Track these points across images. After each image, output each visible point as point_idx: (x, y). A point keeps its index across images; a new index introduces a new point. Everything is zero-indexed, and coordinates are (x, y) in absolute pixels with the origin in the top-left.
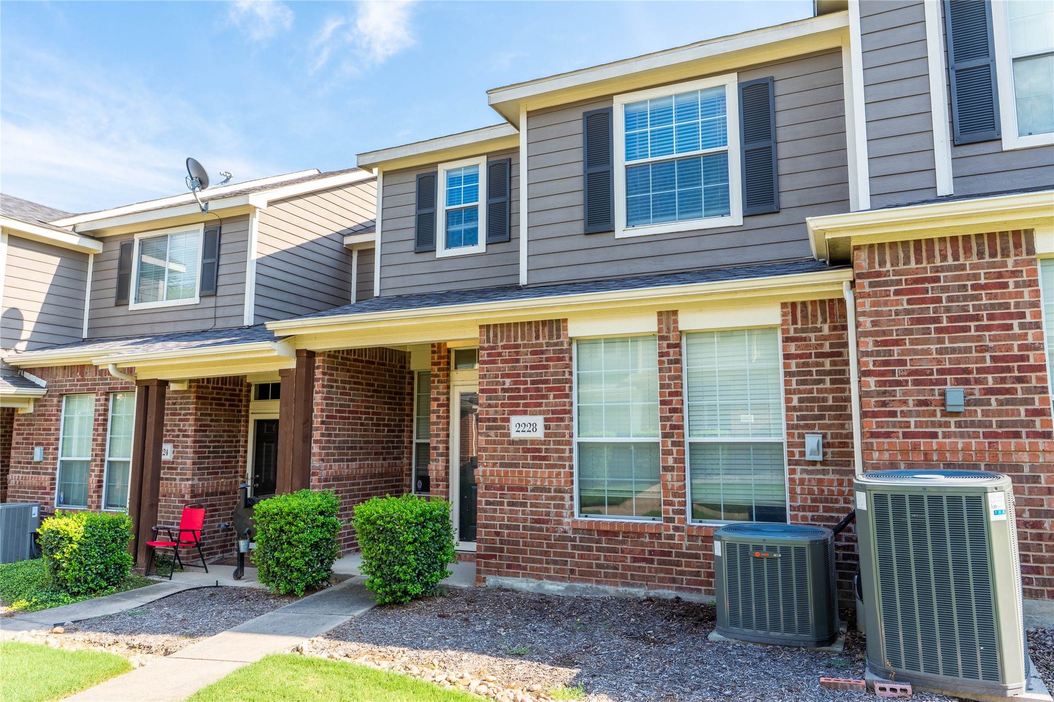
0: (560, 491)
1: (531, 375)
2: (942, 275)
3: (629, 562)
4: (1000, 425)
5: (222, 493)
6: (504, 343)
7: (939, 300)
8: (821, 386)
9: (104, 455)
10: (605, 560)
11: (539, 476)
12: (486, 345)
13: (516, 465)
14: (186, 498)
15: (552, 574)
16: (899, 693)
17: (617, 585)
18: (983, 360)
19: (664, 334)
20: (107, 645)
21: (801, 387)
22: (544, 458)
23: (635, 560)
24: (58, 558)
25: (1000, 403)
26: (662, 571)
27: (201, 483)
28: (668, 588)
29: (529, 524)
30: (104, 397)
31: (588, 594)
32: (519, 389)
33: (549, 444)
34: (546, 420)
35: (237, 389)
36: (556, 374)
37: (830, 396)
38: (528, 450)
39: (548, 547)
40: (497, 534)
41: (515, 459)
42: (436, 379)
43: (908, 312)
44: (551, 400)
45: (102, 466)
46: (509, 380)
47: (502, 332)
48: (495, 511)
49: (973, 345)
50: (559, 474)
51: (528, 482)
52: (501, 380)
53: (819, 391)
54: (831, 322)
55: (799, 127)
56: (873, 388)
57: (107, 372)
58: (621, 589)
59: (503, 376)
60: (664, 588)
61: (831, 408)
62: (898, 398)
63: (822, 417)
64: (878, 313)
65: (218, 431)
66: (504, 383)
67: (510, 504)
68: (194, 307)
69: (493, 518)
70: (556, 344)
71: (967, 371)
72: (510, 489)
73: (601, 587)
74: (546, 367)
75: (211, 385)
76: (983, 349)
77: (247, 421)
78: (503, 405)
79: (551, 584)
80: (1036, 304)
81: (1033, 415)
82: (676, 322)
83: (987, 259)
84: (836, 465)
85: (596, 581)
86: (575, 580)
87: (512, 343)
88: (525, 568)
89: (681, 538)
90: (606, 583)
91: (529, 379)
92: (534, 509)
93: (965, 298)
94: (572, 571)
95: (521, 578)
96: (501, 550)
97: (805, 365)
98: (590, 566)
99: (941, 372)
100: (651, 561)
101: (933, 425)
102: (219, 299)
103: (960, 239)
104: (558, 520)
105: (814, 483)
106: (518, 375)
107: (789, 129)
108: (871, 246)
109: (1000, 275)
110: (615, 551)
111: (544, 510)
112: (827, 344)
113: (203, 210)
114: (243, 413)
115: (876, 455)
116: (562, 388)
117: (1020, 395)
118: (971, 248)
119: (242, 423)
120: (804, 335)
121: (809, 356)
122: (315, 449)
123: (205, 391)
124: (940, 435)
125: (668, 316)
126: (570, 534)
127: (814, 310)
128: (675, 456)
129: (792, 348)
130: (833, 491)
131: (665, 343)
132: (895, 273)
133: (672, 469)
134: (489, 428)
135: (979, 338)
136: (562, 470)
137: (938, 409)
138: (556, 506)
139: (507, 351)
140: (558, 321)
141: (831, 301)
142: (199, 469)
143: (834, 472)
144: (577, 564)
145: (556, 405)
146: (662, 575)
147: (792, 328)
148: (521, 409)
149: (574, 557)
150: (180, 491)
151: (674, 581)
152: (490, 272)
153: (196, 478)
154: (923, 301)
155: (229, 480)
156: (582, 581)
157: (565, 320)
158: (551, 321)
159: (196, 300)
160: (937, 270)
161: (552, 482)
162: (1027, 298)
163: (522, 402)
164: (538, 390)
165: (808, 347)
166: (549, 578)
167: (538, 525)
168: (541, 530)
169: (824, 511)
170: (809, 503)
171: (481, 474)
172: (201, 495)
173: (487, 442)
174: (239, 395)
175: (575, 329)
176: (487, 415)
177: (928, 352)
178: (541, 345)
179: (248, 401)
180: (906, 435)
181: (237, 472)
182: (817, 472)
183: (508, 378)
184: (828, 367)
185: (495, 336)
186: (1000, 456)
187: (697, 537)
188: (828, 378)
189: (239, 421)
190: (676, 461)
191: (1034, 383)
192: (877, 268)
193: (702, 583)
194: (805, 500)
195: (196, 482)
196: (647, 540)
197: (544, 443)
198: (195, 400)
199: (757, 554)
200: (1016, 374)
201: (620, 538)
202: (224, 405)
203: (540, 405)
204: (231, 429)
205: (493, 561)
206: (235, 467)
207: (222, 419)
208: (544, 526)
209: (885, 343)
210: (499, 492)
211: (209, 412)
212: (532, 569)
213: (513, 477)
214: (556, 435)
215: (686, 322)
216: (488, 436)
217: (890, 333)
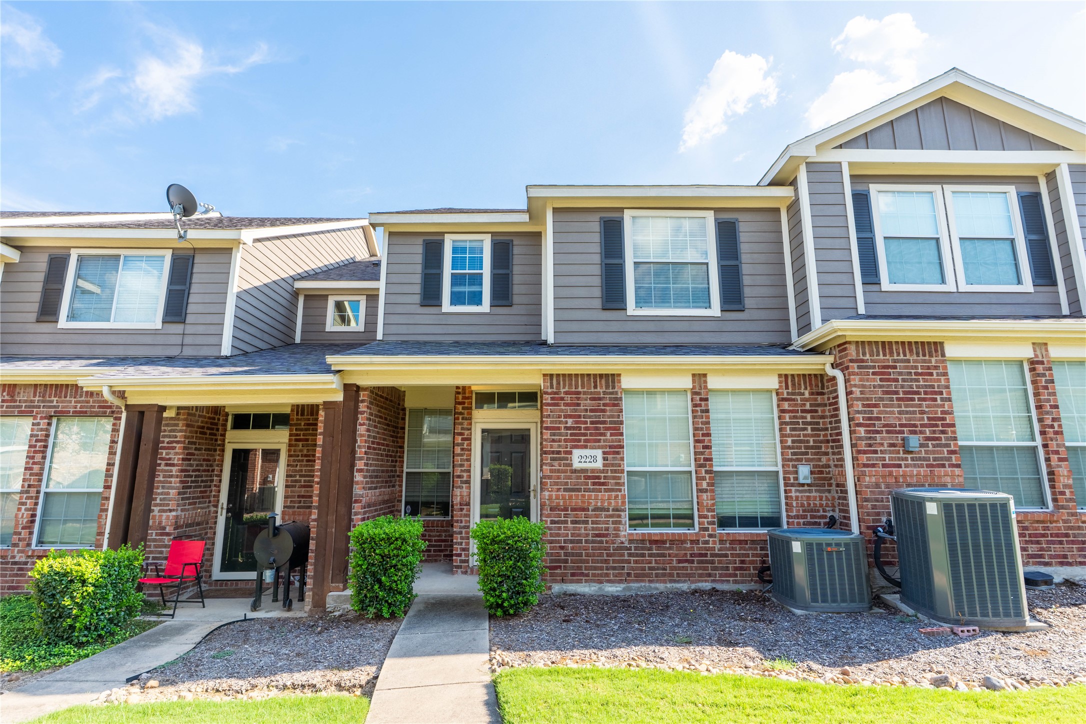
0: (617, 510)
1: (590, 417)
2: (898, 364)
3: (675, 564)
4: (935, 459)
5: (198, 524)
6: (567, 389)
7: (897, 380)
8: (805, 432)
9: (40, 486)
10: (656, 563)
11: (600, 498)
12: (550, 390)
13: (579, 490)
14: (167, 530)
15: (612, 578)
16: (972, 633)
17: (666, 583)
18: (923, 419)
19: (697, 390)
20: (244, 691)
21: (793, 433)
22: (603, 484)
23: (679, 562)
24: (67, 604)
25: (934, 446)
26: (700, 568)
27: (183, 514)
28: (706, 581)
29: (590, 538)
30: (46, 421)
31: (642, 591)
32: (581, 427)
33: (607, 473)
34: (604, 453)
35: (217, 417)
36: (612, 416)
37: (811, 439)
38: (589, 478)
39: (607, 556)
40: (562, 548)
41: (578, 485)
42: (461, 417)
43: (881, 386)
44: (608, 437)
45: (37, 498)
46: (571, 420)
47: (564, 381)
48: (560, 528)
49: (917, 409)
50: (617, 496)
51: (589, 503)
52: (564, 420)
53: (805, 436)
54: (811, 389)
55: (756, 255)
56: (863, 435)
57: (99, 394)
58: (669, 585)
59: (565, 417)
60: (702, 581)
61: (812, 447)
62: (878, 442)
63: (807, 453)
64: (864, 386)
65: (199, 460)
66: (566, 423)
67: (573, 522)
68: (153, 332)
69: (558, 535)
70: (612, 393)
71: (915, 426)
72: (573, 510)
73: (653, 585)
74: (604, 411)
75: (198, 413)
76: (922, 412)
77: (223, 451)
78: (566, 441)
79: (611, 586)
80: (948, 387)
81: (951, 454)
82: (706, 382)
83: (921, 357)
84: (817, 486)
85: (649, 580)
86: (633, 581)
87: (574, 390)
88: (587, 575)
89: (714, 542)
90: (657, 581)
91: (588, 420)
92: (595, 526)
93: (911, 380)
94: (629, 575)
95: (584, 584)
96: (566, 561)
97: (795, 417)
98: (643, 569)
99: (901, 425)
100: (692, 562)
101: (899, 459)
102: (187, 327)
103: (906, 344)
104: (616, 534)
105: (805, 499)
106: (580, 416)
107: (749, 256)
108: (857, 342)
109: (929, 368)
110: (664, 555)
111: (603, 526)
112: (808, 404)
113: (181, 237)
114: (219, 442)
115: (867, 479)
116: (617, 429)
117: (943, 442)
118: (912, 350)
119: (218, 452)
120: (793, 397)
121: (797, 411)
122: (358, 477)
123: (193, 418)
124: (903, 466)
125: (700, 378)
126: (626, 544)
127: (799, 381)
128: (708, 481)
129: (786, 406)
130: (816, 504)
131: (698, 397)
132: (872, 361)
133: (706, 491)
134: (553, 459)
135: (920, 406)
136: (619, 493)
137: (901, 449)
138: (614, 523)
139: (569, 396)
140: (613, 375)
141: (810, 375)
142: (183, 499)
143: (816, 491)
144: (632, 569)
145: (613, 441)
146: (700, 572)
147: (785, 392)
148: (582, 444)
149: (630, 563)
150: (160, 523)
151: (710, 575)
152: (493, 329)
153: (179, 508)
154: (888, 380)
155: (204, 510)
156: (637, 581)
157: (619, 375)
158: (607, 375)
159: (159, 325)
160: (895, 361)
161: (611, 503)
162: (943, 383)
163: (583, 438)
164: (597, 429)
165: (796, 405)
166: (609, 581)
167: (599, 539)
168: (601, 542)
169: (811, 518)
170: (801, 513)
171: (547, 498)
172: (182, 527)
173: (551, 471)
174: (216, 424)
175: (627, 382)
176: (551, 448)
177: (892, 413)
178: (599, 393)
179: (225, 430)
180: (884, 466)
181: (210, 502)
182: (805, 491)
183: (570, 418)
184: (809, 419)
185: (558, 383)
186: (936, 479)
187: (726, 540)
188: (809, 427)
189: (215, 450)
190: (708, 484)
191: (950, 435)
192: (861, 357)
193: (730, 575)
194: (798, 511)
195: (179, 513)
196: (689, 545)
197: (603, 471)
198: (184, 428)
199: (829, 549)
200: (941, 428)
201: (668, 545)
202: (205, 434)
203: (599, 441)
204: (209, 458)
205: (558, 571)
206: (209, 497)
207: (204, 447)
208: (604, 539)
209: (869, 406)
210: (563, 513)
211: (194, 440)
212: (594, 575)
213: (577, 500)
214: (613, 465)
215: (713, 382)
216: (553, 466)
217: (871, 399)
